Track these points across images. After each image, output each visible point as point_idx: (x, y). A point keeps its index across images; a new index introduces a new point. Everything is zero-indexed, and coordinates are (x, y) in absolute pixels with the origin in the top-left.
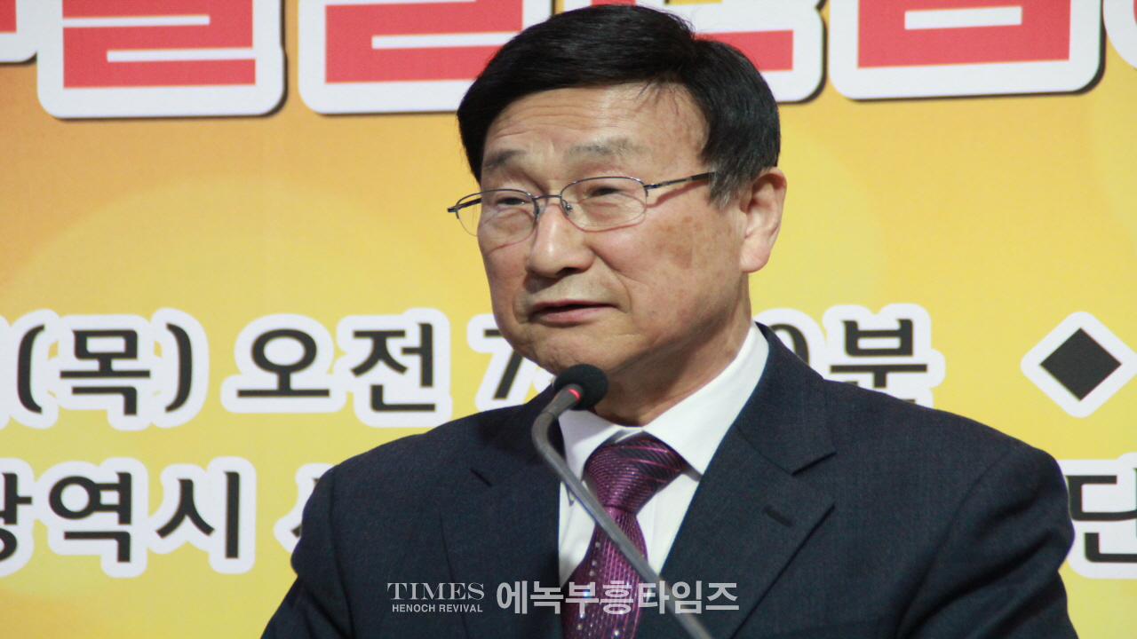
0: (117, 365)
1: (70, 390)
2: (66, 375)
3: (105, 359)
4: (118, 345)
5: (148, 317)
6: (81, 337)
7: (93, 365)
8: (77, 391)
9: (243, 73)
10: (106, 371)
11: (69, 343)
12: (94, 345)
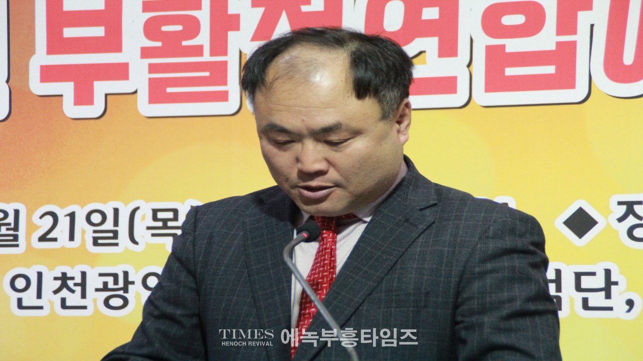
0: (170, 224)
1: (150, 235)
2: (149, 228)
3: (165, 221)
4: (170, 215)
5: (183, 203)
6: (155, 212)
7: (160, 224)
8: (153, 235)
9: (223, 97)
10: (165, 227)
11: (150, 214)
12: (160, 215)
